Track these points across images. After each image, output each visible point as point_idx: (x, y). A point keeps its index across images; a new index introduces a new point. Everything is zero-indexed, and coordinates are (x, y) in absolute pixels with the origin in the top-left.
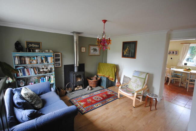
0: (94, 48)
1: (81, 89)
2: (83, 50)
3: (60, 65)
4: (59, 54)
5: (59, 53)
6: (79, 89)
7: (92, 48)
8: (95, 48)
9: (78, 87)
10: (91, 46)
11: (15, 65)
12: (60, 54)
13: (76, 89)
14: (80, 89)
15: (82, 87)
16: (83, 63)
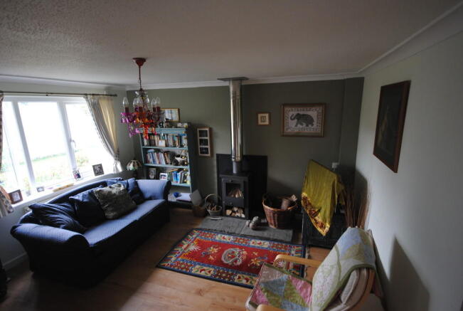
0: (298, 114)
1: (241, 218)
2: (264, 119)
3: (207, 153)
4: (206, 131)
5: (205, 127)
6: (237, 214)
7: (291, 114)
8: (301, 113)
9: (236, 209)
10: (287, 109)
11: (143, 145)
12: (207, 129)
13: (229, 212)
14: (238, 217)
15: (244, 213)
16: (263, 154)
